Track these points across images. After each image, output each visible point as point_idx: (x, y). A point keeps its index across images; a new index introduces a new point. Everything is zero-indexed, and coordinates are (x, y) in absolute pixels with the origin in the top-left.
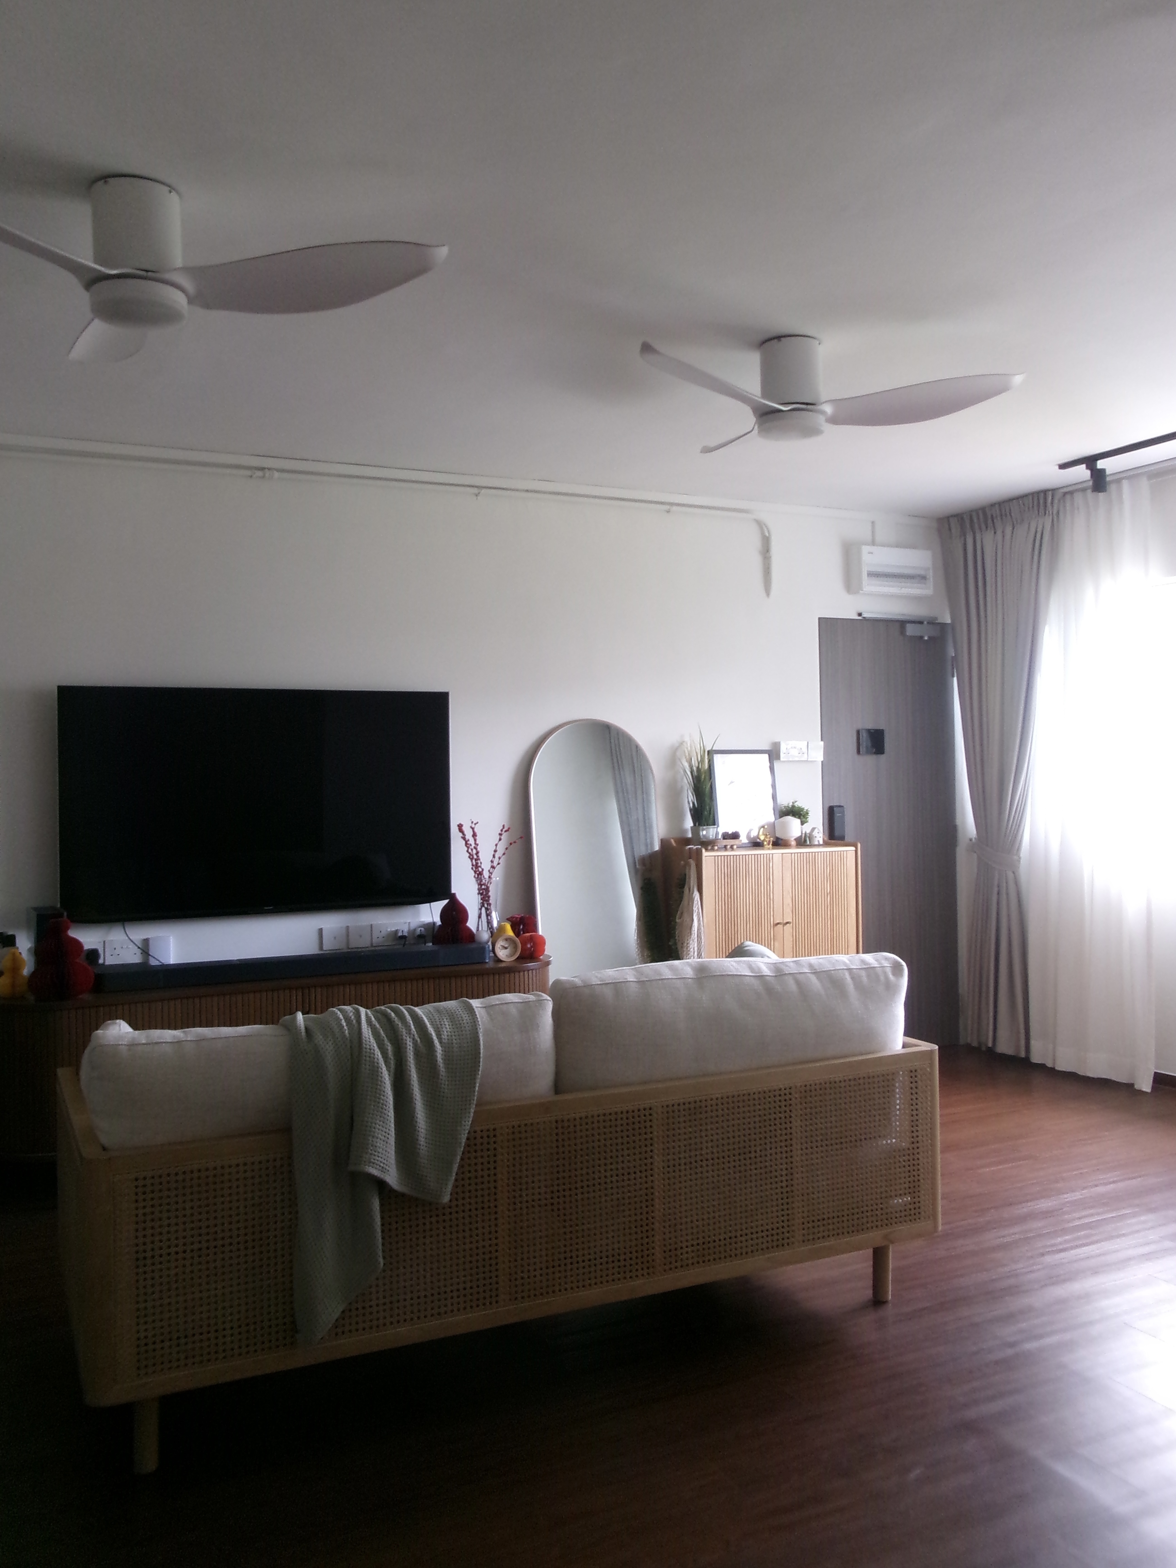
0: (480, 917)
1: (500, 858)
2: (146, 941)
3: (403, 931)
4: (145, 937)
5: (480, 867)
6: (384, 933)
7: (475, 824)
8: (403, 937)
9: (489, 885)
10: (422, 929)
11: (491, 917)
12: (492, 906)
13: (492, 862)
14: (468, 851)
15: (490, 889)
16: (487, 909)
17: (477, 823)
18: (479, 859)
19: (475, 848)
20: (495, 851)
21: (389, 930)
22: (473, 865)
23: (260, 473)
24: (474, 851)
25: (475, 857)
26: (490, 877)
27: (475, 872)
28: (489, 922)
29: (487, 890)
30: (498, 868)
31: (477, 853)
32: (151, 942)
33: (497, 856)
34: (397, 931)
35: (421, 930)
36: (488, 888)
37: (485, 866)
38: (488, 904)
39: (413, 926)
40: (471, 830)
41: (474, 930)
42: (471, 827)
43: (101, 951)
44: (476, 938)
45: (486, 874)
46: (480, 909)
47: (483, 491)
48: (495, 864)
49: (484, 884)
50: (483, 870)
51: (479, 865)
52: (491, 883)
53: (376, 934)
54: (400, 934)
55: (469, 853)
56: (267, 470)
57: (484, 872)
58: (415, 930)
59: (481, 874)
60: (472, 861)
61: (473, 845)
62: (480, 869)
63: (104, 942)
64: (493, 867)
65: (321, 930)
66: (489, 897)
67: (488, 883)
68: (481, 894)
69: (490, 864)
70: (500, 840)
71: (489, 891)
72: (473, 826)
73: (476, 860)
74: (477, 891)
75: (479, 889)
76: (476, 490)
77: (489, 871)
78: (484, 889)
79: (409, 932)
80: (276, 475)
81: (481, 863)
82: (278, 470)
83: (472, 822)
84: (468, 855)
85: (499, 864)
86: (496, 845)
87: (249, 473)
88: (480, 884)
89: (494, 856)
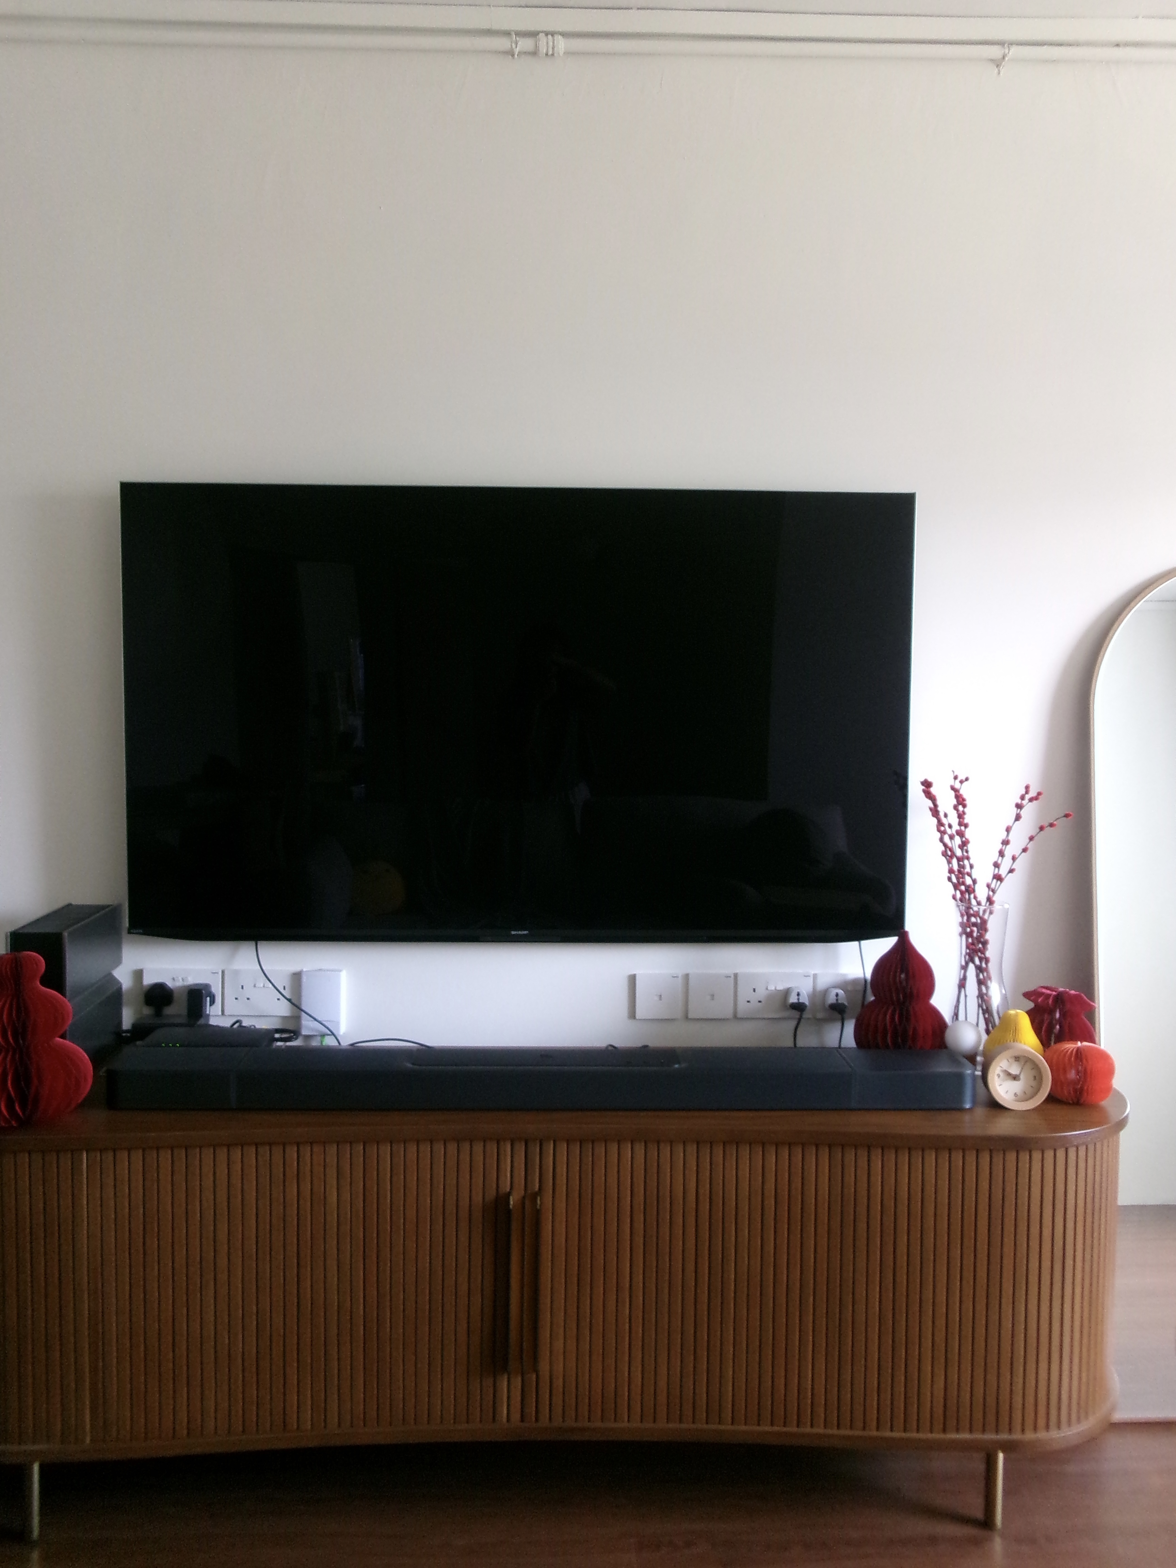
0: (962, 985)
1: (1014, 858)
2: (297, 978)
3: (798, 994)
4: (296, 968)
5: (969, 875)
6: (761, 993)
7: (961, 782)
8: (799, 1007)
9: (986, 917)
10: (841, 992)
11: (987, 988)
12: (990, 965)
13: (996, 865)
14: (941, 840)
15: (989, 925)
16: (979, 969)
17: (967, 779)
18: (968, 858)
19: (960, 834)
20: (1006, 842)
21: (772, 987)
22: (951, 871)
23: (525, 44)
24: (958, 840)
25: (959, 853)
26: (990, 900)
27: (956, 887)
28: (983, 999)
29: (983, 926)
30: (1009, 880)
31: (964, 845)
32: (304, 979)
33: (1009, 851)
34: (787, 992)
35: (837, 995)
36: (984, 922)
37: (982, 873)
38: (981, 959)
39: (822, 984)
40: (953, 793)
41: (946, 1014)
42: (953, 788)
43: (216, 990)
44: (949, 1036)
45: (981, 892)
46: (965, 968)
47: (1014, 50)
48: (1003, 871)
49: (976, 915)
50: (974, 882)
51: (968, 869)
52: (991, 913)
53: (744, 994)
54: (793, 999)
55: (945, 845)
56: (542, 35)
57: (977, 887)
58: (825, 992)
59: (970, 890)
60: (949, 862)
61: (956, 827)
62: (968, 881)
63: (223, 972)
64: (998, 878)
65: (632, 979)
66: (985, 943)
67: (984, 911)
68: (969, 935)
69: (991, 871)
70: (1018, 818)
71: (986, 930)
72: (957, 785)
73: (959, 860)
74: (960, 929)
75: (962, 925)
76: (995, 52)
77: (988, 886)
78: (975, 925)
79: (814, 995)
80: (561, 44)
81: (971, 867)
82: (564, 35)
83: (956, 778)
84: (943, 848)
85: (1011, 871)
86: (1008, 830)
87: (503, 43)
88: (968, 913)
89: (1001, 854)
